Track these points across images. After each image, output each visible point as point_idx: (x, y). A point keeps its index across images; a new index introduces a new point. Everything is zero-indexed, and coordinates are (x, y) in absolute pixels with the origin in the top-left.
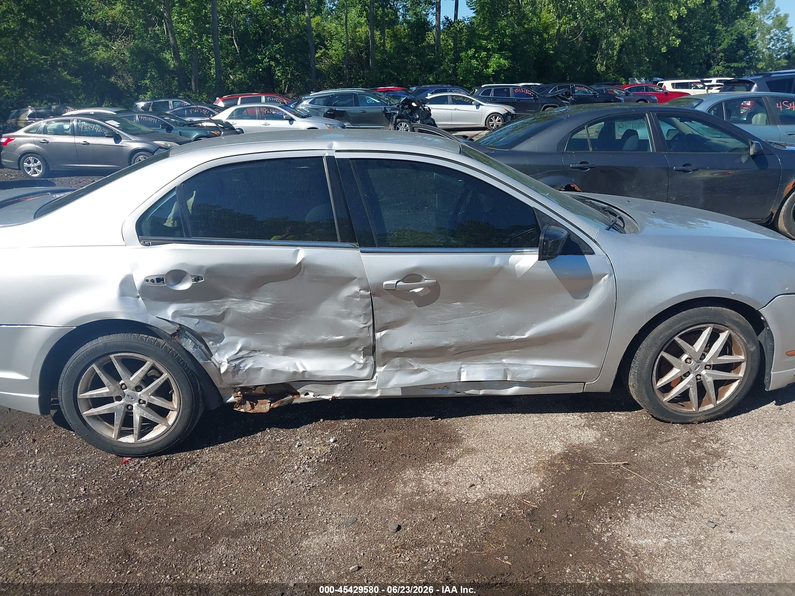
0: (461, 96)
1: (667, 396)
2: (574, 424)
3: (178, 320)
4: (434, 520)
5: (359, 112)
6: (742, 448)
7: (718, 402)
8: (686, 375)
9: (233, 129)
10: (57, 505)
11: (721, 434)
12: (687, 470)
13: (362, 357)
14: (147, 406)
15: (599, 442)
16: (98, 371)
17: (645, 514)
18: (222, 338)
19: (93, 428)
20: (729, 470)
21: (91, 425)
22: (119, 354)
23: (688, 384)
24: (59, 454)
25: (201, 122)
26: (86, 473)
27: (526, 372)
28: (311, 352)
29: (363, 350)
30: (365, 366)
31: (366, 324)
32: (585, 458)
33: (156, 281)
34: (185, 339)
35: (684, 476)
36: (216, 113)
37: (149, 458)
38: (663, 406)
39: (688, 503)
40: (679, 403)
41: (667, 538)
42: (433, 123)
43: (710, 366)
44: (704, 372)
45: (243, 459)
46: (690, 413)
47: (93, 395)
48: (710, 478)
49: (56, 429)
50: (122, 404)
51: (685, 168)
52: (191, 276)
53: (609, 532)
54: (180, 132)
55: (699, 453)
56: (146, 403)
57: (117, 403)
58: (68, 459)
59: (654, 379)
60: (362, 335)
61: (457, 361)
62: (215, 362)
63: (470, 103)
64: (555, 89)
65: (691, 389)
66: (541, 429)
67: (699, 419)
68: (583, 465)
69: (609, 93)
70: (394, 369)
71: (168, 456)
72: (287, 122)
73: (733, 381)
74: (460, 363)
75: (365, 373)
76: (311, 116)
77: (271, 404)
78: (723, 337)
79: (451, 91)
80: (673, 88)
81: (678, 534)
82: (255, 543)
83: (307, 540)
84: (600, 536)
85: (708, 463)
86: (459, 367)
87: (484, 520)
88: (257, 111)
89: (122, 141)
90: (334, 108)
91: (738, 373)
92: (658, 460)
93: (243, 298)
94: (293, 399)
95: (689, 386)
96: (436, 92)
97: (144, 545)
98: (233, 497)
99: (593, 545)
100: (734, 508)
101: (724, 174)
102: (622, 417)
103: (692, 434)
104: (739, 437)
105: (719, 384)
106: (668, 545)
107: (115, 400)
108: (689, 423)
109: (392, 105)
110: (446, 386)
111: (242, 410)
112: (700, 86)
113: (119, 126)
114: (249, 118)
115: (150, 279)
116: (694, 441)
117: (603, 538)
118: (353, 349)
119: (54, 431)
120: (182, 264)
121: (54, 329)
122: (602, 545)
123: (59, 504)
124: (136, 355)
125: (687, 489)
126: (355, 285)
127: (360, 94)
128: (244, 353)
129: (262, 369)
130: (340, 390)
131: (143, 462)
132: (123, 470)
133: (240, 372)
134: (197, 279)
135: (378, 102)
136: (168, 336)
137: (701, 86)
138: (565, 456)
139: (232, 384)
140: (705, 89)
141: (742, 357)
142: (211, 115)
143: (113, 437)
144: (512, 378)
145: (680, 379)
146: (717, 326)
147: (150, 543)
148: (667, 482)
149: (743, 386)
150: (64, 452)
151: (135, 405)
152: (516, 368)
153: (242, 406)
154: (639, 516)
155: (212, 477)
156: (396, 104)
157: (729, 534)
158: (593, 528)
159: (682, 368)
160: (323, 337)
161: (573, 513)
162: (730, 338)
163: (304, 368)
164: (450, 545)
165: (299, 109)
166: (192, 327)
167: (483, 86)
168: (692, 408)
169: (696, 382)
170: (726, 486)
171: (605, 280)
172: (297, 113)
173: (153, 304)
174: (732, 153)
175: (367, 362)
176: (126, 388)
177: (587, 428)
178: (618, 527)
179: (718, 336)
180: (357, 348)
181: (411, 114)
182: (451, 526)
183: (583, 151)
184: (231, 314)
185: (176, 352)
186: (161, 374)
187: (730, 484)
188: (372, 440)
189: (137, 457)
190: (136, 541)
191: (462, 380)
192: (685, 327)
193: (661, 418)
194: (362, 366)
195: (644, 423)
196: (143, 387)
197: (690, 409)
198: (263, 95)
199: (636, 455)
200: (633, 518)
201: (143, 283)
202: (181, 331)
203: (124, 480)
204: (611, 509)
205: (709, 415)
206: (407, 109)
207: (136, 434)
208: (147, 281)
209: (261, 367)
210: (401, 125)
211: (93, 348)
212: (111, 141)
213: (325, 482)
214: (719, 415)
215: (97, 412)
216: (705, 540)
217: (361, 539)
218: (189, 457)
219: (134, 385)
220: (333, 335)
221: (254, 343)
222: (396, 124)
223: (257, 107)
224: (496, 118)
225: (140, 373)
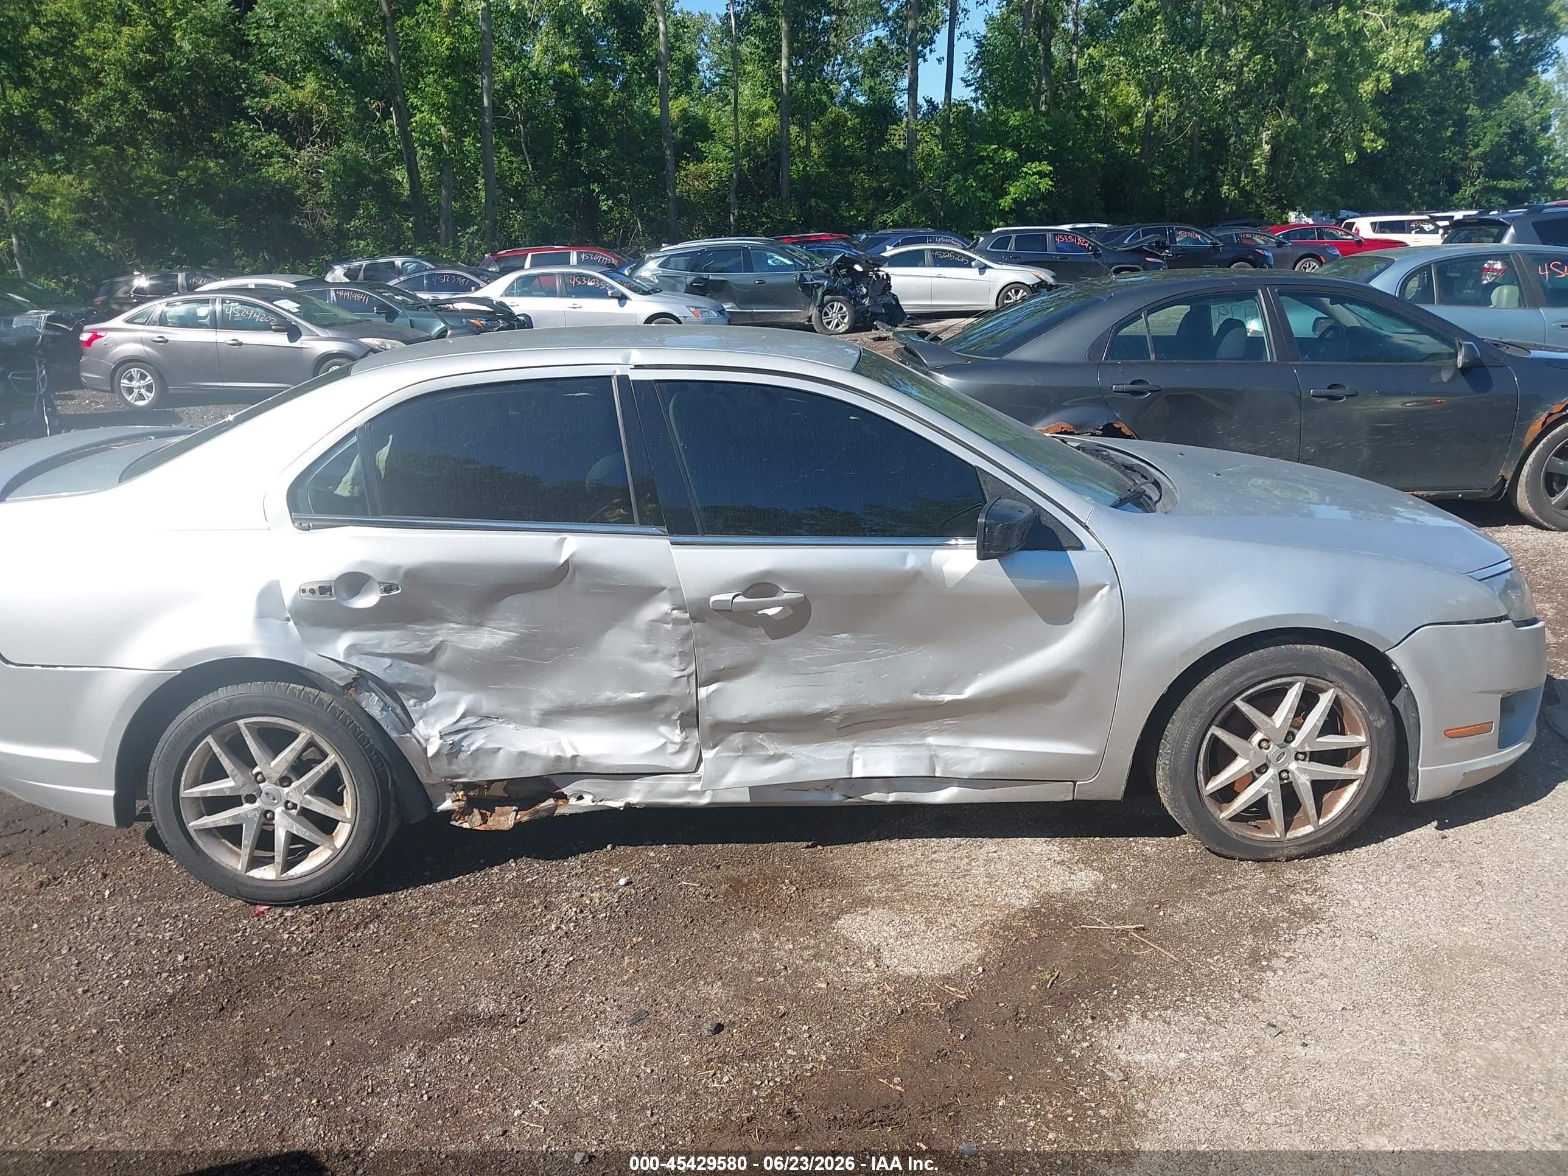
0: (950, 251)
1: (1227, 808)
2: (1058, 859)
3: (355, 661)
4: (781, 1017)
5: (752, 282)
6: (1356, 904)
7: (1321, 822)
8: (1262, 769)
9: (511, 315)
10: (135, 982)
11: (1324, 881)
12: (1249, 942)
13: (678, 731)
14: (298, 814)
15: (1100, 889)
16: (216, 749)
17: (1157, 1013)
18: (429, 693)
19: (207, 851)
20: (1325, 940)
21: (201, 846)
22: (253, 720)
23: (1263, 787)
24: (145, 899)
25: (450, 301)
26: (189, 931)
27: (967, 761)
28: (588, 721)
29: (680, 718)
30: (683, 748)
31: (684, 670)
32: (1068, 917)
33: (318, 593)
34: (367, 694)
35: (1241, 950)
36: (482, 284)
37: (300, 908)
38: (1219, 827)
39: (1236, 995)
40: (1249, 823)
41: (1186, 1051)
42: (894, 303)
43: (1304, 753)
44: (1293, 766)
45: (463, 911)
46: (1271, 841)
47: (207, 791)
48: (1287, 955)
49: (143, 857)
50: (256, 809)
51: (1334, 392)
52: (379, 583)
53: (1087, 1041)
54: (411, 321)
55: (1278, 910)
56: (298, 807)
57: (247, 806)
58: (160, 908)
59: (1201, 777)
60: (676, 691)
61: (846, 740)
62: (418, 737)
63: (967, 263)
64: (1137, 236)
65: (1270, 796)
66: (999, 866)
67: (1286, 852)
68: (1062, 929)
69: (1245, 242)
70: (732, 754)
71: (334, 904)
72: (616, 301)
73: (1346, 783)
74: (852, 743)
75: (684, 760)
76: (661, 291)
77: (517, 814)
78: (1325, 700)
79: (934, 242)
80: (1374, 231)
81: (1208, 1046)
82: (468, 1050)
83: (557, 1046)
84: (1068, 1047)
85: (1289, 928)
86: (849, 751)
87: (869, 1018)
88: (559, 283)
89: (303, 338)
90: (704, 275)
91: (1356, 768)
92: (1200, 922)
93: (469, 623)
94: (555, 807)
95: (1265, 791)
96: (905, 243)
97: (278, 1050)
98: (438, 975)
99: (1053, 1062)
100: (1319, 1006)
101: (1426, 403)
102: (1149, 848)
103: (1271, 879)
104: (1355, 886)
105: (1322, 788)
106: (1187, 1064)
107: (243, 801)
108: (1270, 860)
109: (816, 268)
110: (829, 785)
111: (466, 825)
112: (1428, 227)
113: (297, 310)
114: (543, 293)
115: (308, 588)
116: (1274, 891)
117: (1073, 1051)
118: (662, 716)
119: (140, 860)
120: (364, 563)
121: (143, 675)
122: (1069, 1063)
123: (139, 981)
124: (282, 721)
125: (1241, 971)
126: (663, 600)
127: (754, 248)
128: (469, 722)
129: (501, 752)
130: (638, 790)
131: (288, 914)
132: (253, 927)
133: (462, 756)
134: (388, 589)
135: (789, 263)
136: (338, 689)
137: (1432, 227)
138: (1032, 914)
139: (448, 777)
140: (1437, 233)
141: (1362, 739)
142: (473, 288)
143: (239, 868)
144: (943, 772)
145: (1251, 778)
146: (1312, 681)
147: (290, 1047)
148: (1208, 960)
149: (1365, 793)
150: (154, 896)
151: (279, 810)
152: (950, 754)
153: (466, 818)
154: (1144, 1016)
155: (405, 940)
156: (823, 268)
157: (1300, 1048)
158: (1059, 1034)
159: (1251, 757)
160: (609, 694)
161: (1028, 1008)
162: (1337, 701)
163: (576, 750)
164: (803, 1058)
165: (639, 278)
166: (380, 674)
167: (994, 231)
168: (1274, 832)
169: (1278, 783)
170: (1313, 969)
171: (1102, 596)
172: (635, 284)
173: (312, 631)
174: (1425, 363)
175: (687, 741)
176: (264, 780)
177: (1082, 866)
178: (1103, 1033)
179: (1317, 700)
180: (669, 715)
181: (852, 286)
182: (809, 1028)
183: (1138, 361)
184: (448, 651)
185: (352, 717)
186: (325, 756)
187: (1320, 964)
188: (694, 881)
189: (280, 906)
190: (265, 1043)
191: (854, 776)
192: (1252, 682)
193: (1217, 849)
194: (678, 747)
195: (1189, 860)
196: (293, 778)
197: (1270, 834)
198: (574, 250)
199: (1161, 913)
200: (1133, 1019)
201: (296, 595)
202: (362, 680)
203: (254, 943)
204: (1097, 1003)
205: (1305, 844)
206: (844, 276)
207: (278, 863)
208: (304, 591)
209: (498, 746)
210: (832, 307)
211: (208, 709)
212: (281, 339)
213: (600, 952)
214: (1324, 846)
215: (213, 822)
216: (1254, 1056)
217: (651, 1047)
218: (369, 907)
219: (278, 776)
220: (626, 691)
221: (487, 703)
222: (822, 306)
223: (559, 273)
224: (1017, 292)
225: (288, 754)
